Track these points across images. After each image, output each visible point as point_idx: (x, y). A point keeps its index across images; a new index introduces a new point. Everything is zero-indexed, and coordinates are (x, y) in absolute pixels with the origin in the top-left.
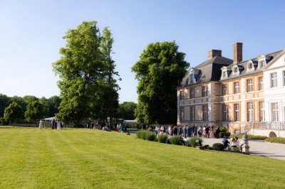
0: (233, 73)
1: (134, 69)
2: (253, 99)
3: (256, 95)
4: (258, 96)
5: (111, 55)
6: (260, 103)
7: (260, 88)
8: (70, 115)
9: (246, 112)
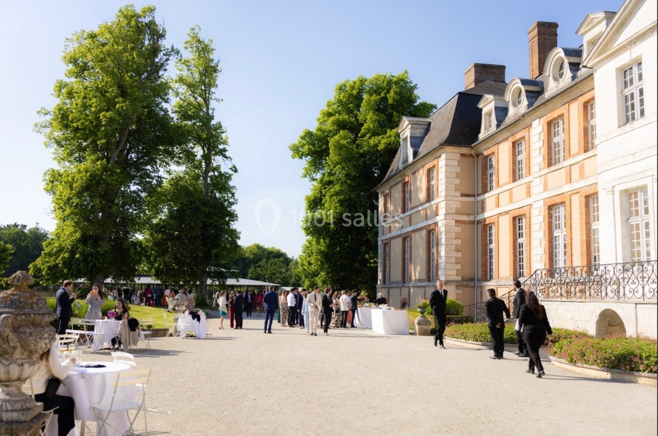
0: (512, 111)
1: (297, 151)
2: (567, 188)
3: (575, 171)
4: (582, 176)
5: (212, 104)
6: (590, 199)
7: (588, 144)
8: (67, 263)
9: (545, 243)
